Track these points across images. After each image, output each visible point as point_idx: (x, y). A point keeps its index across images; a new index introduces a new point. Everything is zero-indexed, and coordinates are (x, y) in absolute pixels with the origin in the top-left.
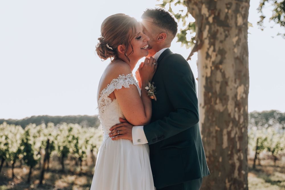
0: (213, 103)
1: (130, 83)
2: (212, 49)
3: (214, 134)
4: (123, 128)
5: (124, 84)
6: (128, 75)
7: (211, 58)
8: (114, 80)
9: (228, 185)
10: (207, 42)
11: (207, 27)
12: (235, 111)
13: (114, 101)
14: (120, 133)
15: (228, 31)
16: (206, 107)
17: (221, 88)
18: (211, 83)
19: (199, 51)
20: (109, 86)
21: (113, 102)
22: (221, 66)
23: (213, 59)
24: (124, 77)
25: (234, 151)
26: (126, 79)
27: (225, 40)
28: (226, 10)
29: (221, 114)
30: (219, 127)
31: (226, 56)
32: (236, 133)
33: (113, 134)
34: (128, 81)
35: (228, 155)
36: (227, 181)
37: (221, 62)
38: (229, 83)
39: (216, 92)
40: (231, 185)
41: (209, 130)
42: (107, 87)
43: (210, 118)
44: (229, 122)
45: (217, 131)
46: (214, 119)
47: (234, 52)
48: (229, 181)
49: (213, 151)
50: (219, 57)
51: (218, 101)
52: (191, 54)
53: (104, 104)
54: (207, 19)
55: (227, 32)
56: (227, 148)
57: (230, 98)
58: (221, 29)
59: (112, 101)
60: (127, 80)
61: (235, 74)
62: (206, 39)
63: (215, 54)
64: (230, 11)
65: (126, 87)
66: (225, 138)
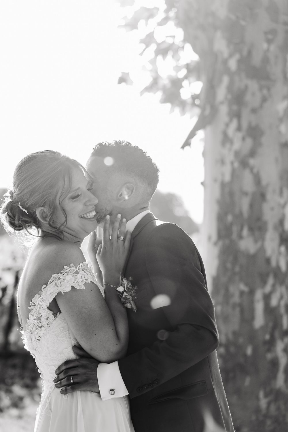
0: (234, 236)
1: (85, 281)
2: (234, 124)
3: (236, 299)
4: (80, 371)
5: (75, 282)
6: (81, 264)
7: (232, 142)
8: (55, 276)
9: (263, 403)
10: (224, 110)
11: (226, 80)
12: (280, 253)
13: (59, 316)
14: (76, 380)
15: (269, 89)
16: (220, 243)
17: (251, 206)
18: (231, 194)
19: (209, 128)
20: (45, 288)
21: (57, 319)
22: (252, 162)
23: (237, 145)
24: (74, 269)
25: (277, 334)
26: (77, 272)
27: (261, 106)
28: (265, 46)
29: (252, 258)
30: (246, 284)
31: (264, 140)
32: (281, 297)
33: (60, 383)
34: (82, 277)
35: (265, 343)
36: (261, 394)
37: (252, 153)
38: (269, 196)
39: (241, 213)
40: (269, 404)
41: (227, 290)
42: (41, 290)
43: (229, 265)
44: (268, 275)
45: (242, 293)
46: (237, 269)
47: (280, 132)
48: (266, 395)
49: (235, 333)
50: (249, 142)
51: (245, 232)
52: (192, 134)
53: (40, 325)
54: (225, 62)
55: (265, 92)
56: (263, 328)
57: (270, 227)
58: (253, 85)
59: (55, 317)
60: (79, 276)
61: (281, 178)
62: (222, 103)
63: (240, 135)
64: (273, 48)
65: (78, 288)
66: (259, 307)
